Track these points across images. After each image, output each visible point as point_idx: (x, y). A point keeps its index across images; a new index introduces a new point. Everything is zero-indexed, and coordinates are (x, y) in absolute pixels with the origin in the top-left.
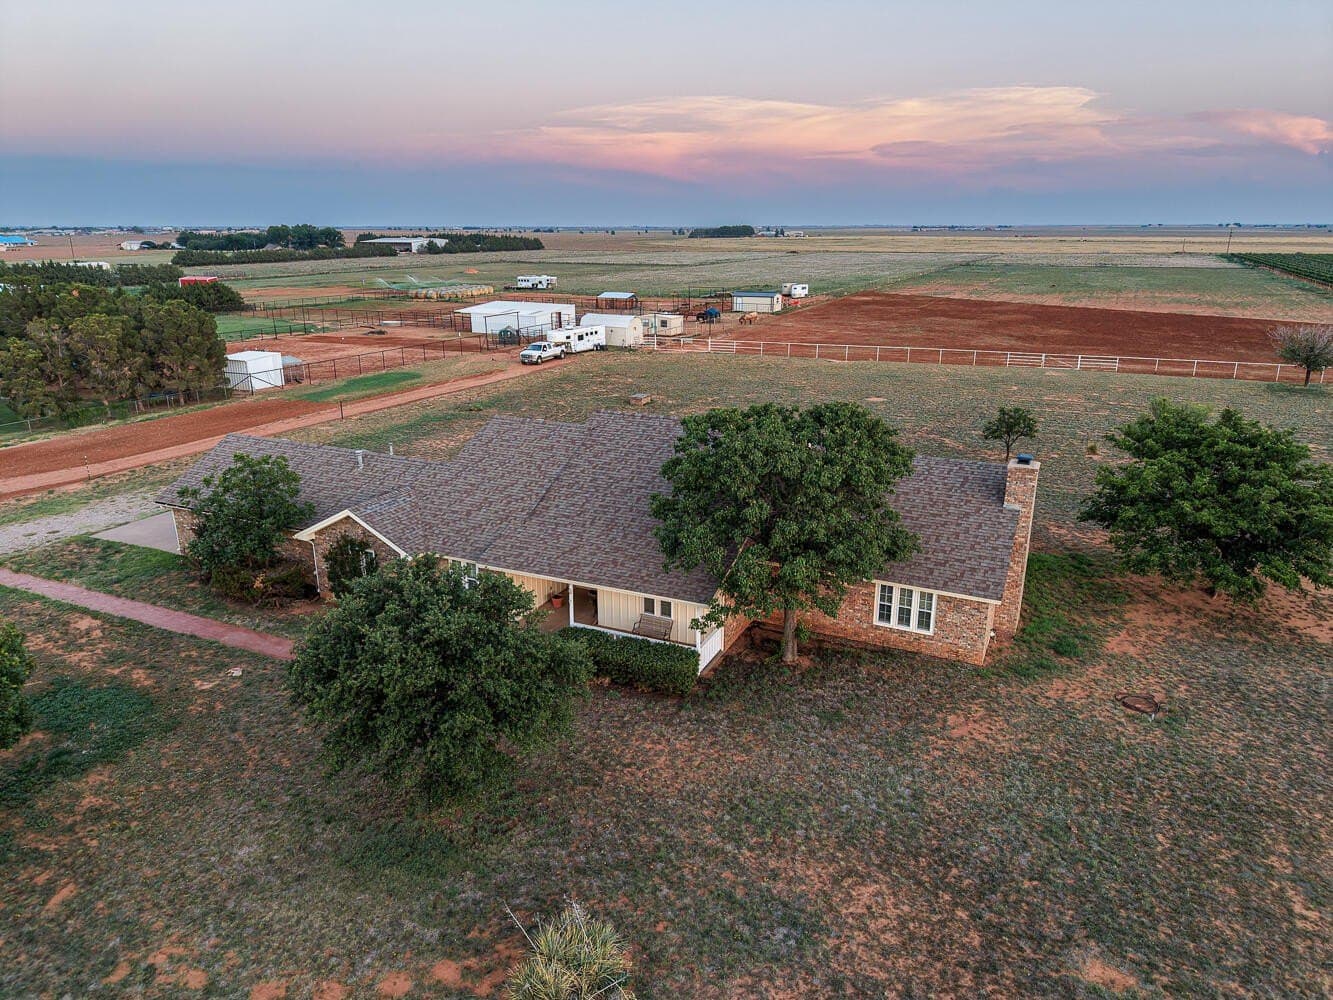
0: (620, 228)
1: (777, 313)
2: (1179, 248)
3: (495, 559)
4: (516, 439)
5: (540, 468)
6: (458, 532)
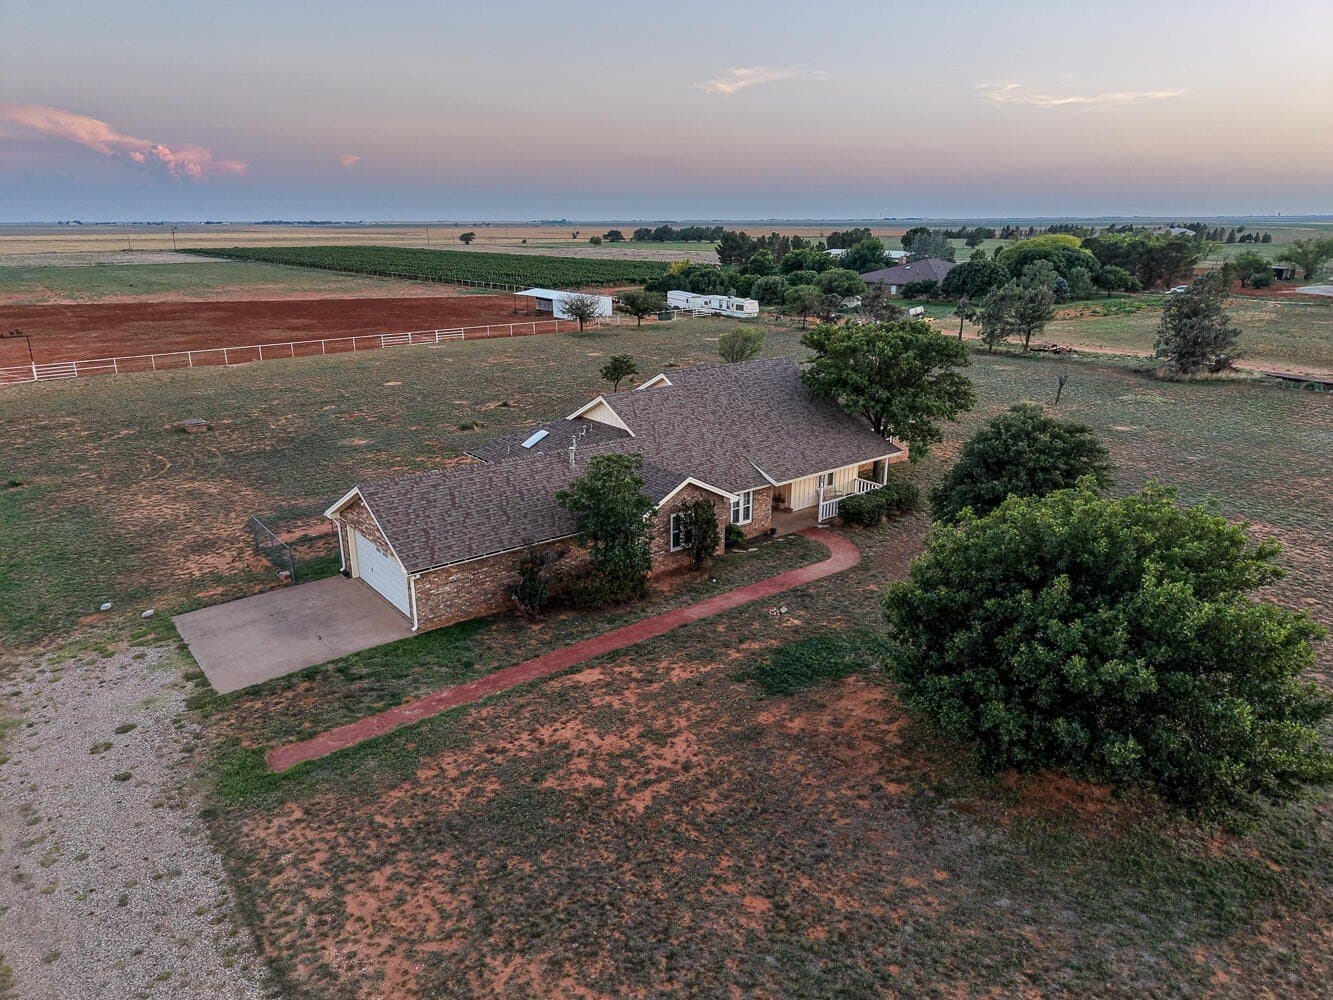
3: (782, 476)
4: (650, 406)
5: (699, 419)
6: (725, 474)
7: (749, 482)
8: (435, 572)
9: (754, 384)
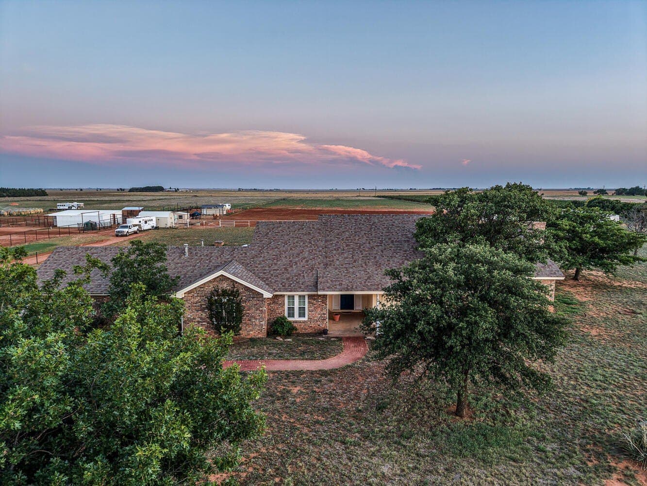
1: (224, 215)
2: (358, 195)
3: (328, 288)
4: (283, 231)
5: (311, 243)
6: (288, 279)
7: (300, 287)
9: (385, 228)
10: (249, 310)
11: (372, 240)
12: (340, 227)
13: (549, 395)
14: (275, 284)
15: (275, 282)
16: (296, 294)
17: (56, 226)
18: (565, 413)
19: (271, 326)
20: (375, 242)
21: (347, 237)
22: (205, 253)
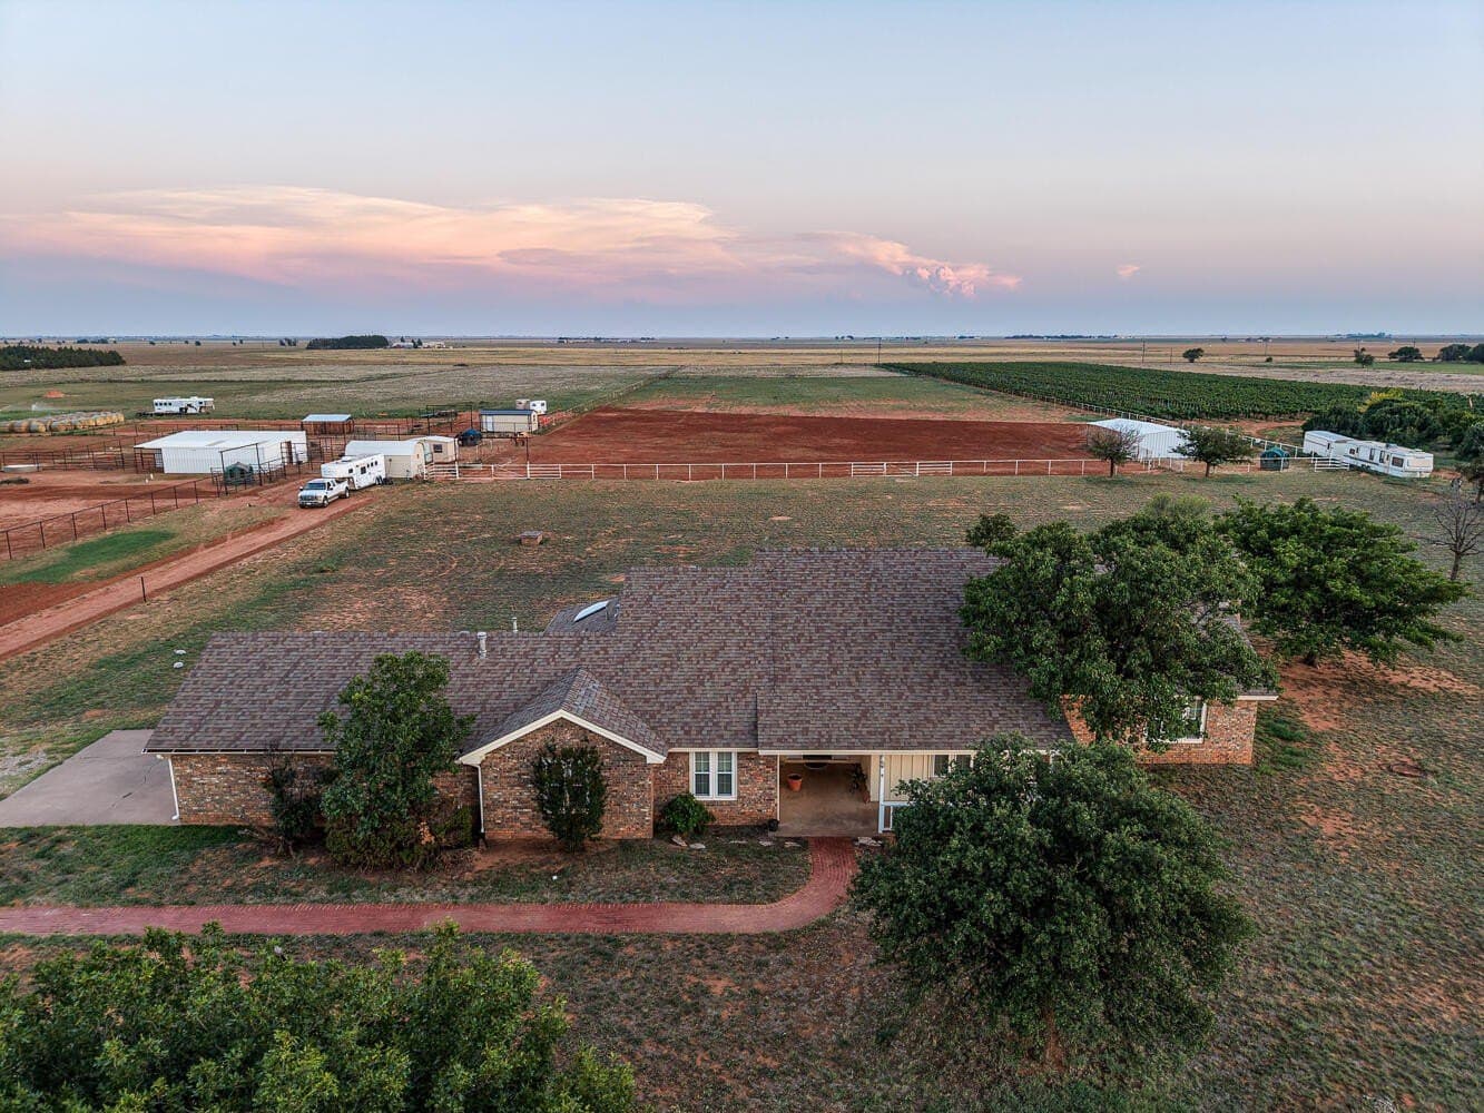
0: (247, 338)
1: (534, 433)
2: (838, 360)
3: (779, 740)
4: (683, 594)
5: (742, 624)
6: (695, 716)
7: (721, 737)
8: (199, 756)
9: (899, 584)
10: (617, 784)
11: (871, 615)
12: (802, 582)
13: (1217, 1007)
14: (668, 728)
15: (669, 724)
16: (714, 753)
17: (161, 470)
18: (1244, 1055)
19: (662, 816)
20: (877, 621)
21: (817, 609)
22: (522, 648)
